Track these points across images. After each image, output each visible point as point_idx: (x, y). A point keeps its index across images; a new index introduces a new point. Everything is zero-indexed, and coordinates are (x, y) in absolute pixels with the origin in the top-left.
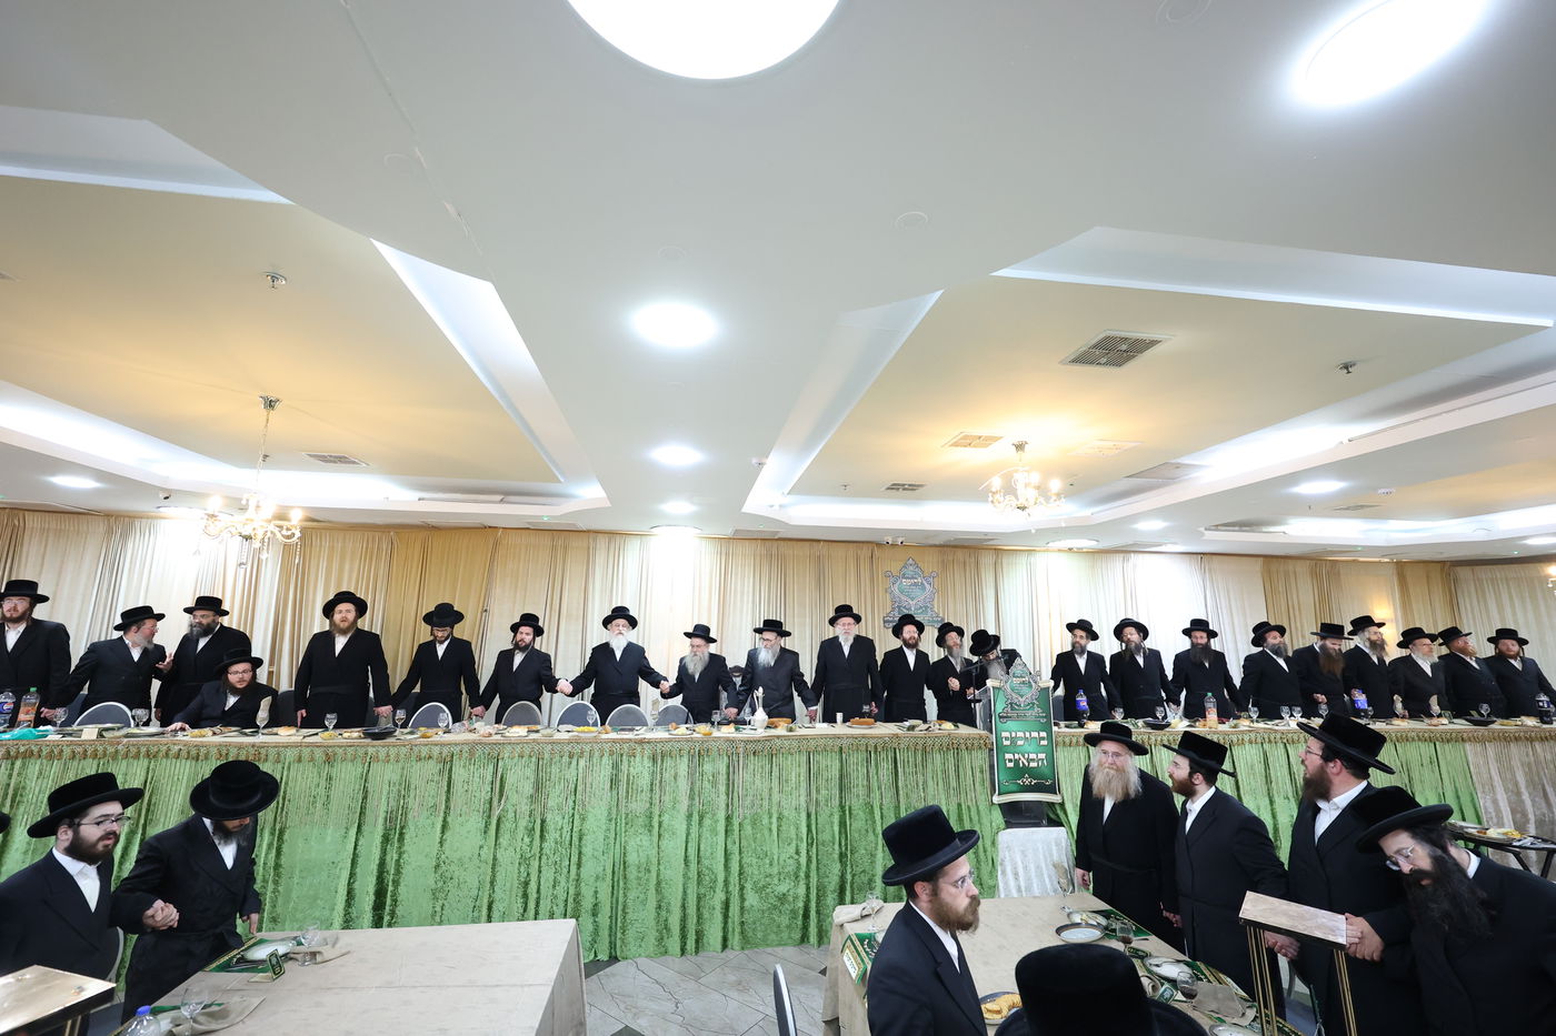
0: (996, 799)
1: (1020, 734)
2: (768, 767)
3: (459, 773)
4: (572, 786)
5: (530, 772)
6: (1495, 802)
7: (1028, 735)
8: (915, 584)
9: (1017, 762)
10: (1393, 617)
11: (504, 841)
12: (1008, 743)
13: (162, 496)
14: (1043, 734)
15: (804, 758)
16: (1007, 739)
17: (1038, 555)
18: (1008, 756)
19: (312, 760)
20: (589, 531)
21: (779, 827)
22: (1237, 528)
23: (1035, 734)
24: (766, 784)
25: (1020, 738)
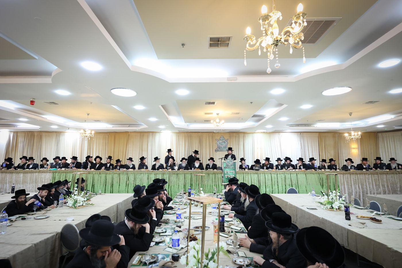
0: (223, 184)
1: (229, 171)
2: (176, 176)
3: (121, 176)
4: (140, 179)
5: (133, 176)
6: (344, 187)
7: (230, 171)
8: (223, 142)
9: (228, 177)
10: (357, 147)
11: (129, 188)
12: (226, 173)
13: (68, 128)
14: (234, 171)
15: (184, 175)
16: (226, 172)
17: (255, 134)
18: (226, 175)
19: (97, 174)
20: (148, 132)
21: (178, 187)
22: (304, 126)
23: (232, 171)
24: (176, 180)
25: (229, 172)
